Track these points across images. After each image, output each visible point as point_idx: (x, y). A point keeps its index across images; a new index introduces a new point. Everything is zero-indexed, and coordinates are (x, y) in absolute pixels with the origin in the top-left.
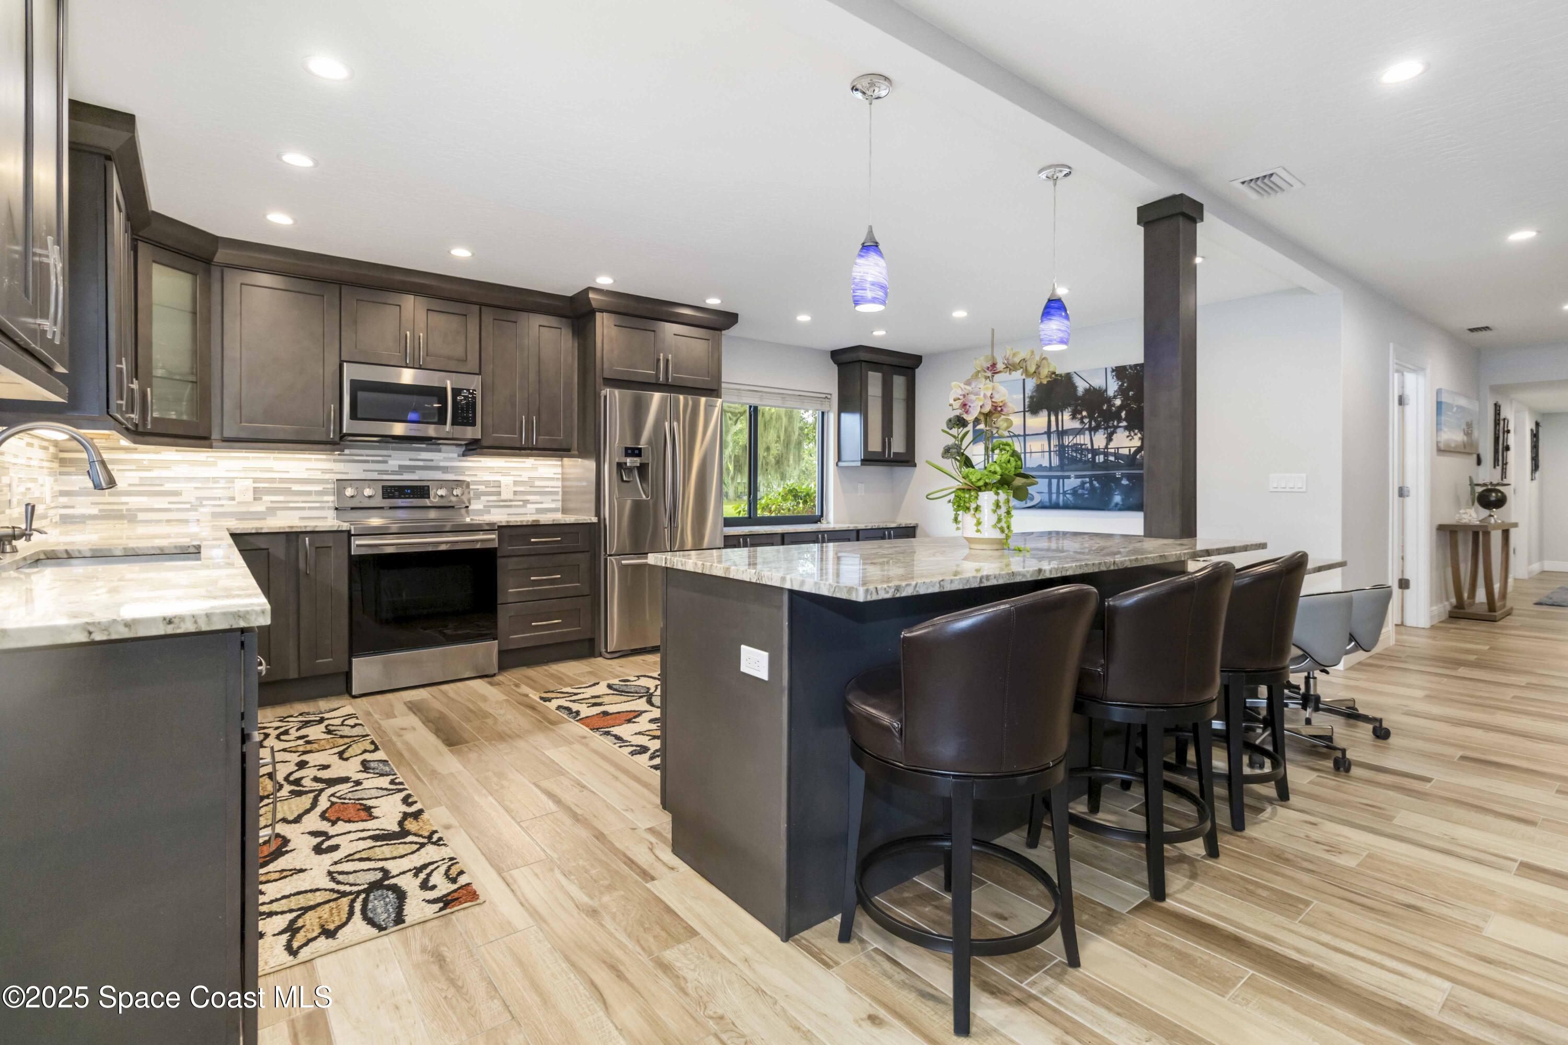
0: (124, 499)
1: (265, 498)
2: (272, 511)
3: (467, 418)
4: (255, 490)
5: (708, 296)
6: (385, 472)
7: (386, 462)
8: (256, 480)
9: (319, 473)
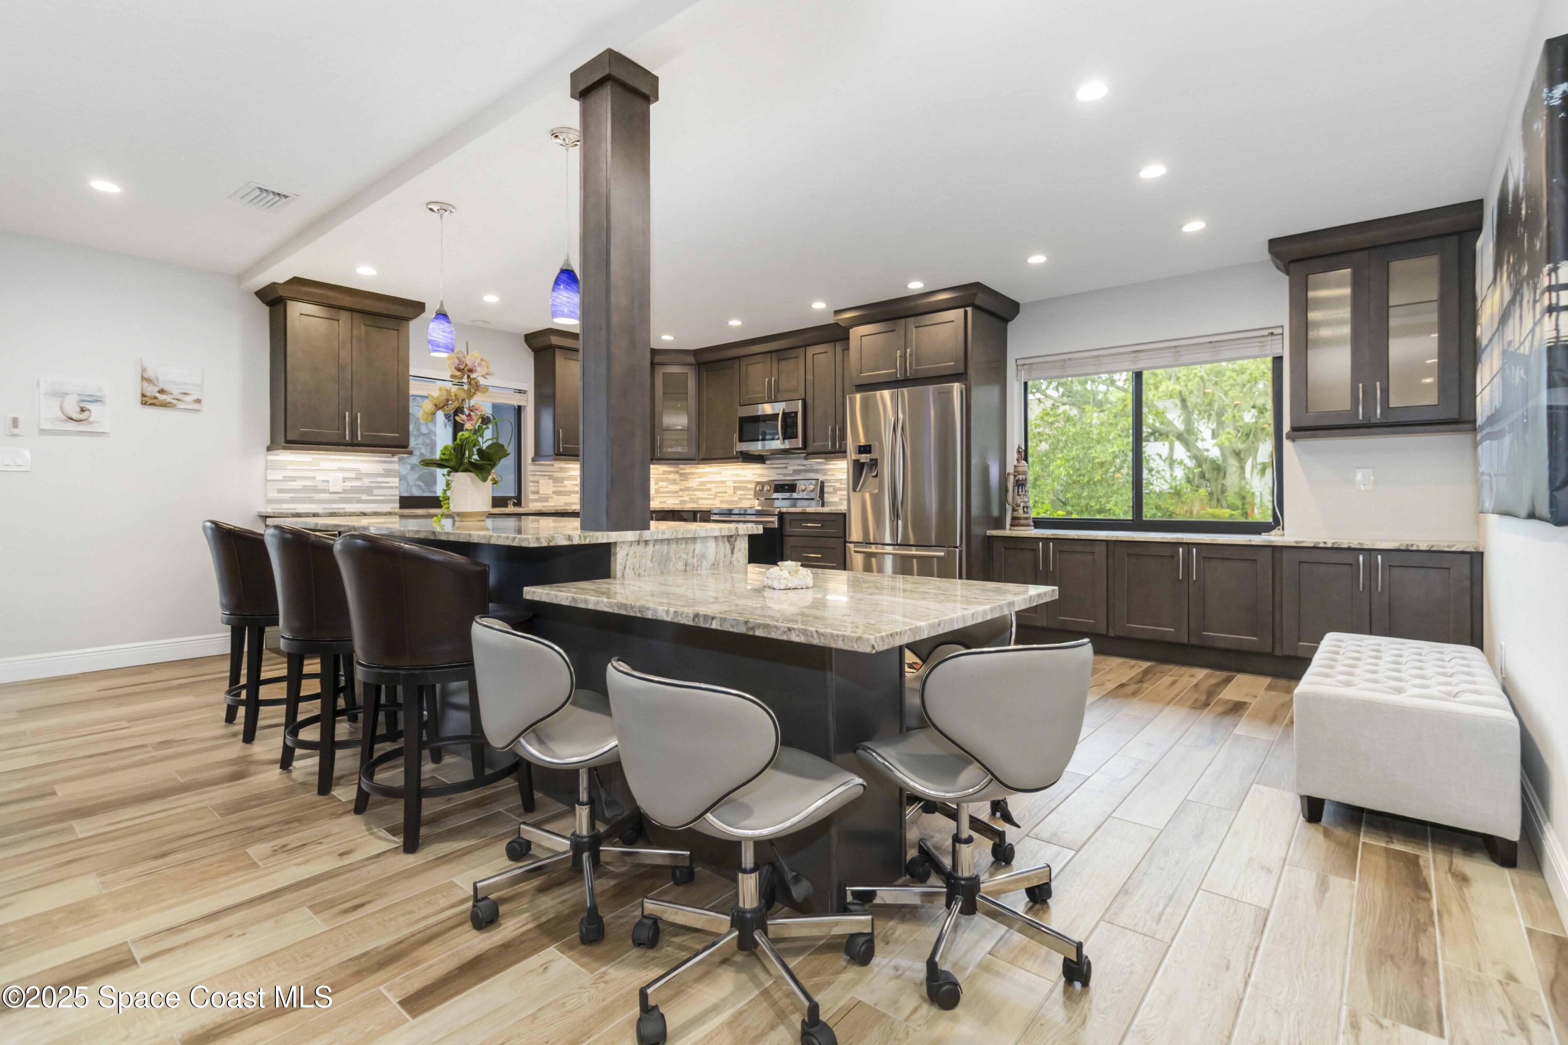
0: (696, 493)
1: (739, 492)
2: (740, 500)
3: (793, 432)
4: (735, 487)
5: (909, 281)
6: (785, 475)
7: (786, 468)
8: (735, 482)
9: (757, 476)
